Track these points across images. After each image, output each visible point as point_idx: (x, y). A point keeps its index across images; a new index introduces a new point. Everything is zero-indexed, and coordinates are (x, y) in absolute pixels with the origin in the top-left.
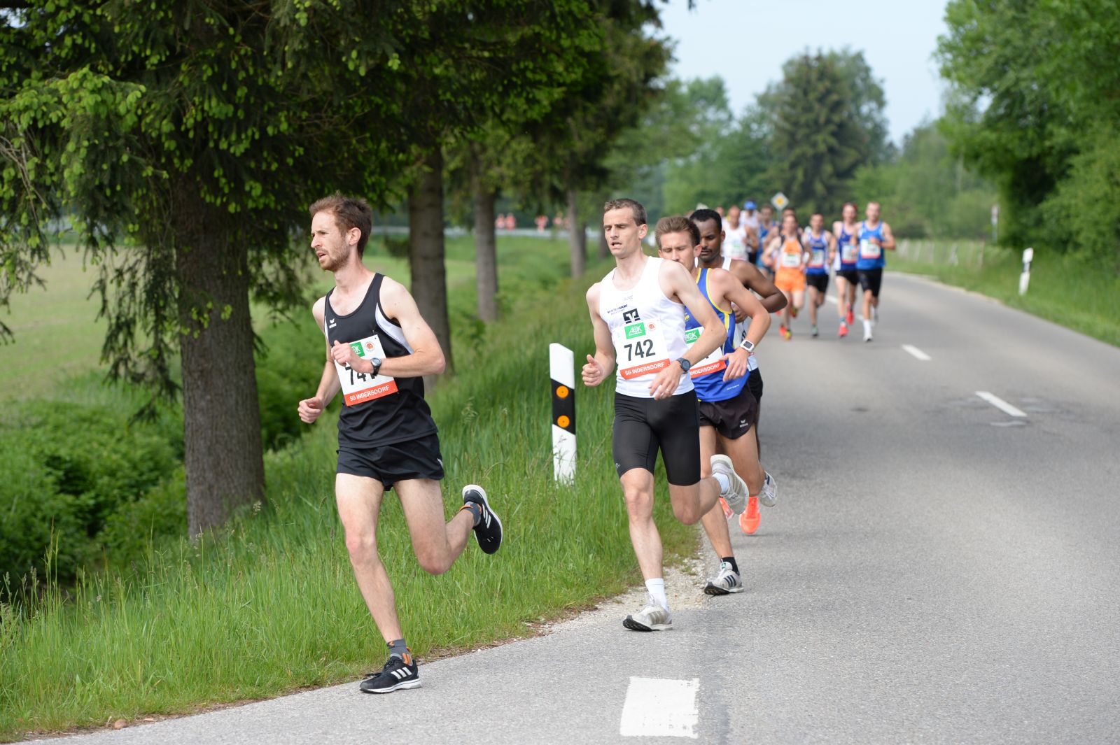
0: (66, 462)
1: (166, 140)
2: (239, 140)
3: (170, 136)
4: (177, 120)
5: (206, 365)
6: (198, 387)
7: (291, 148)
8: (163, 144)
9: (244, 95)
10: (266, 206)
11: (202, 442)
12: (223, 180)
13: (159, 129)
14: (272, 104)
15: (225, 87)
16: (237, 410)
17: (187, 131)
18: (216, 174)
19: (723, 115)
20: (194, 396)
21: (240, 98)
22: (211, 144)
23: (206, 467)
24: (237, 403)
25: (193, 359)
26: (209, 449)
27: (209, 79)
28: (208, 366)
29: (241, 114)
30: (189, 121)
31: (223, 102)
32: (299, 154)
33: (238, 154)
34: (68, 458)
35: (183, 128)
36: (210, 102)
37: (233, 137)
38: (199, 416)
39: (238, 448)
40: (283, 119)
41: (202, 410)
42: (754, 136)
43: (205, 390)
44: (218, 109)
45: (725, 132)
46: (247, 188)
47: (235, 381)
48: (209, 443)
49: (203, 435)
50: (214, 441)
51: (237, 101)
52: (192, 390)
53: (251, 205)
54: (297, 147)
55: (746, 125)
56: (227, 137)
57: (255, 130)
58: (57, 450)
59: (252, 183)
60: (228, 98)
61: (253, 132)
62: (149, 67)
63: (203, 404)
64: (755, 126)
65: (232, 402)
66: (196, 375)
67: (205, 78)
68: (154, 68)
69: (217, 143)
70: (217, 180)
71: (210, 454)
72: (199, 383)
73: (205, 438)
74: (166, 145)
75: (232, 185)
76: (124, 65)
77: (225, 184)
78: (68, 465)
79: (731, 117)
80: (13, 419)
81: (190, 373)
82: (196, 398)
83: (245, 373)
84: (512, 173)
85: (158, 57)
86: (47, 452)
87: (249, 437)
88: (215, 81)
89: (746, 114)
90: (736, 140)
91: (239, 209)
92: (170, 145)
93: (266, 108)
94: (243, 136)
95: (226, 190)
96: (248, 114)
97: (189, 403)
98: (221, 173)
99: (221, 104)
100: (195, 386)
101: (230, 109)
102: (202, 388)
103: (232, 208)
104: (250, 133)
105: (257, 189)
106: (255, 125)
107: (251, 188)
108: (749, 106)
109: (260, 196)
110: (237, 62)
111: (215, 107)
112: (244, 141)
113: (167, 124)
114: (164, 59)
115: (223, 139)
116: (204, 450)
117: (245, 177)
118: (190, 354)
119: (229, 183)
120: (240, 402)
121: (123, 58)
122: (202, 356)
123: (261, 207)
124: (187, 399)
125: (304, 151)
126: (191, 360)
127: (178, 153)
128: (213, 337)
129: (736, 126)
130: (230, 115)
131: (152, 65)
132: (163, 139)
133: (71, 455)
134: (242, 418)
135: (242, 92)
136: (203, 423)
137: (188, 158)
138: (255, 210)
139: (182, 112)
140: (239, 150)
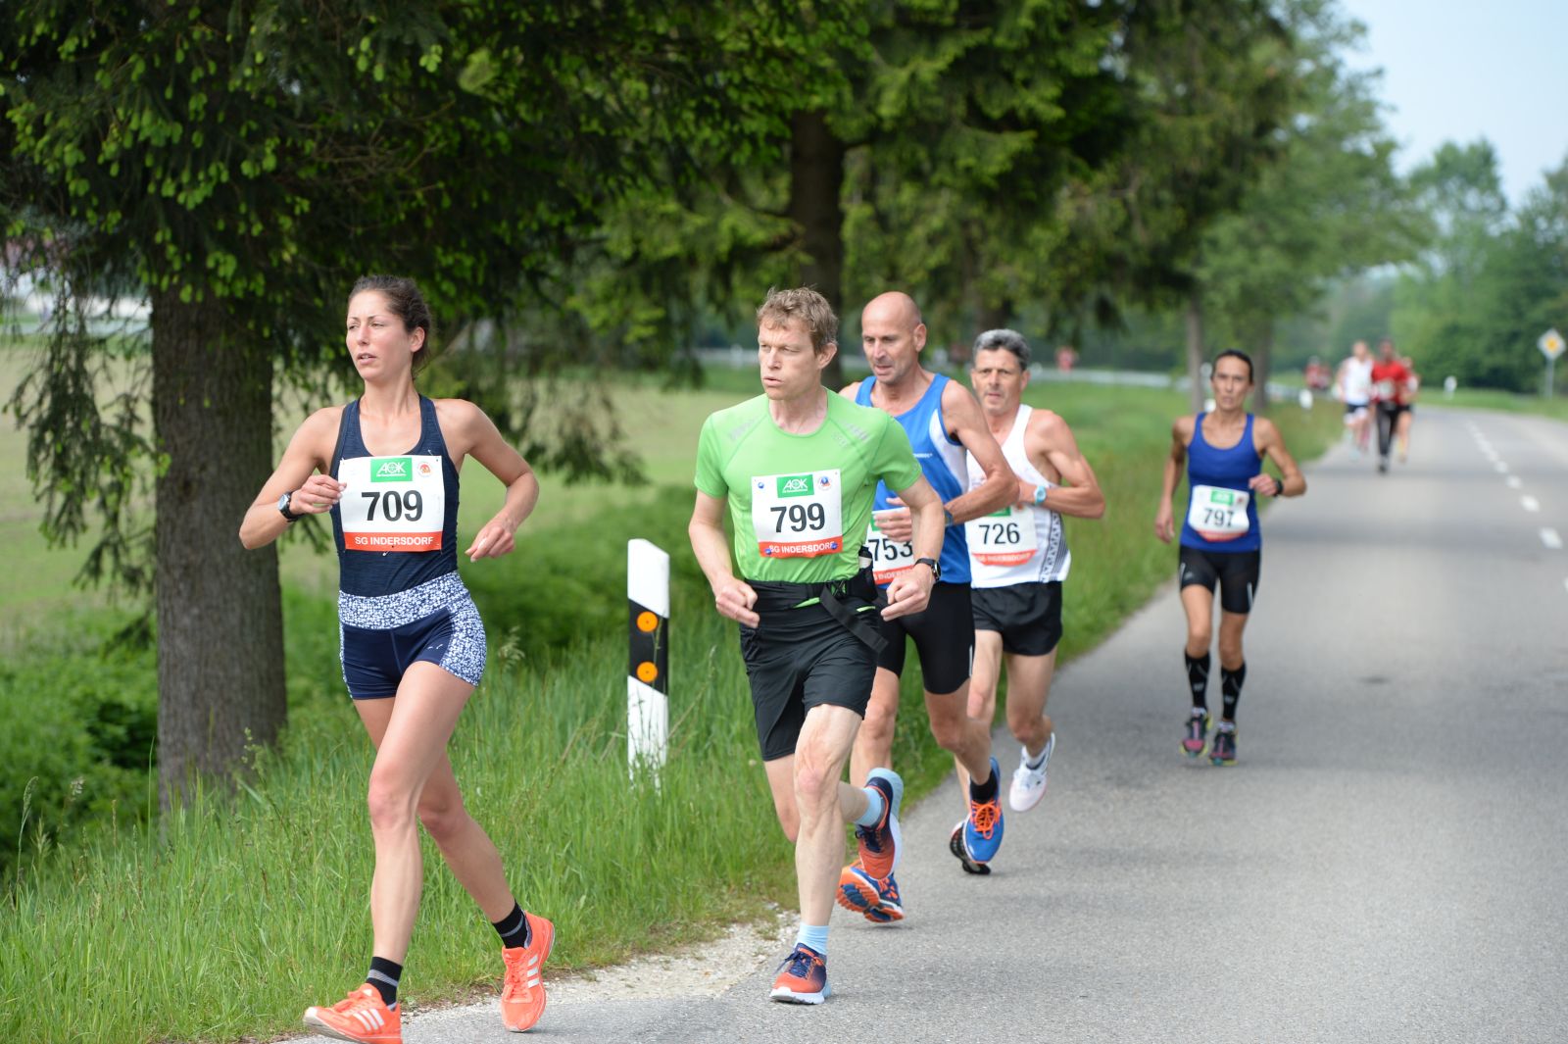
0: (130, 713)
1: (74, 178)
2: (194, 183)
3: (80, 170)
4: (91, 143)
5: (193, 558)
6: (179, 593)
7: (288, 200)
8: (67, 185)
9: (200, 108)
10: (250, 294)
11: (182, 685)
12: (171, 249)
13: (61, 160)
14: (254, 126)
15: (169, 94)
16: (242, 634)
17: (108, 164)
18: (158, 238)
19: (1491, 202)
20: (172, 607)
21: (197, 112)
22: (151, 189)
23: (188, 726)
24: (242, 622)
25: (173, 547)
26: (194, 697)
27: (142, 79)
28: (195, 558)
29: (197, 139)
30: (109, 148)
31: (164, 118)
32: (302, 211)
33: (191, 206)
34: (133, 707)
35: (101, 160)
36: (141, 117)
37: (185, 178)
38: (179, 642)
39: (240, 698)
40: (268, 150)
41: (184, 631)
42: (1540, 239)
43: (190, 599)
44: (154, 128)
45: (1494, 230)
46: (210, 264)
47: (240, 585)
48: (193, 687)
49: (185, 674)
50: (202, 684)
51: (192, 117)
52: (170, 598)
53: (220, 290)
54: (298, 199)
55: (1528, 219)
56: (175, 175)
57: (222, 166)
58: (118, 692)
59: (219, 255)
60: (175, 111)
61: (220, 171)
62: (63, 56)
63: (186, 621)
64: (1542, 223)
65: (233, 620)
66: (177, 573)
67: (134, 77)
68: (72, 59)
69: (160, 184)
70: (162, 247)
71: (195, 706)
72: (181, 586)
73: (188, 679)
74: (72, 187)
75: (189, 257)
76: (24, 53)
77: (176, 254)
78: (134, 719)
79: (1503, 205)
80: (54, 638)
81: (168, 569)
82: (176, 611)
83: (259, 572)
84: (1030, 276)
85: (76, 41)
86: (101, 696)
87: (261, 679)
88: (153, 81)
89: (1528, 203)
90: (1510, 244)
91: (200, 297)
92: (78, 187)
93: (243, 132)
94: (201, 176)
95: (177, 266)
96: (212, 139)
97: (165, 617)
98: (168, 236)
99: (160, 121)
100: (175, 591)
101: (176, 131)
102: (185, 594)
103: (186, 295)
104: (213, 171)
105: (228, 266)
106: (222, 159)
107: (218, 264)
108: (1533, 191)
109: (235, 277)
110: (187, 53)
111: (146, 123)
112: (202, 185)
113: (72, 151)
114: (85, 44)
115: (169, 180)
116: (185, 698)
117: (208, 243)
118: (169, 537)
119: (182, 254)
120: (248, 621)
121: (22, 41)
122: (188, 542)
123: (239, 294)
124: (162, 613)
125: (311, 206)
126: (169, 548)
127: (95, 201)
128: (206, 511)
129: (1511, 221)
130: (176, 140)
131: (69, 54)
132: (68, 177)
133: (140, 703)
134: (250, 648)
135: (197, 103)
136: (186, 654)
137: (114, 211)
138: (231, 299)
139: (101, 133)
140: (193, 199)
